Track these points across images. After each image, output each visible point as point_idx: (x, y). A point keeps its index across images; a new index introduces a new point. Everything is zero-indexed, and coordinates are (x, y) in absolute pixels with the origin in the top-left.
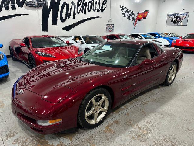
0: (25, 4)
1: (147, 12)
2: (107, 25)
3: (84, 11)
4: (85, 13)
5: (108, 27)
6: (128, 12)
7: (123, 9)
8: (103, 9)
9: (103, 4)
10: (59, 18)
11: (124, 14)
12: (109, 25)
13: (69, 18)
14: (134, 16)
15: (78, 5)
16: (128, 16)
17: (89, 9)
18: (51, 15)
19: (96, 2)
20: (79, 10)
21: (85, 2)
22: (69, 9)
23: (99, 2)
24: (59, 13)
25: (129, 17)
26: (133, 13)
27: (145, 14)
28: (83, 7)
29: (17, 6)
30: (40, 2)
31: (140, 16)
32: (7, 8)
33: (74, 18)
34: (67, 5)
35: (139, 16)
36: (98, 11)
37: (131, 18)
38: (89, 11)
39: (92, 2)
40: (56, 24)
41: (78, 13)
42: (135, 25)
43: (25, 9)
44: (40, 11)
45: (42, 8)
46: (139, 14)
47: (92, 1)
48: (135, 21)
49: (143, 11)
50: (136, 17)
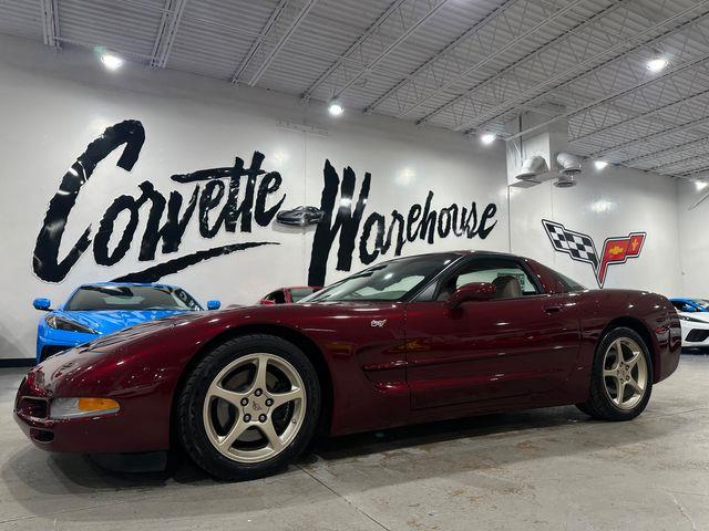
0: (275, 218)
1: (640, 238)
3: (427, 235)
4: (431, 241)
6: (569, 237)
7: (551, 228)
8: (486, 228)
9: (485, 216)
10: (356, 253)
11: (558, 244)
13: (383, 253)
14: (594, 249)
15: (411, 220)
16: (571, 249)
17: (444, 228)
18: (336, 245)
19: (465, 211)
20: (413, 233)
21: (431, 211)
22: (387, 230)
23: (474, 211)
24: (358, 241)
25: (575, 253)
26: (587, 242)
27: (634, 244)
28: (424, 223)
29: (254, 223)
30: (312, 214)
31: (616, 250)
32: (231, 228)
33: (398, 252)
34: (381, 220)
35: (611, 251)
36: (470, 236)
37: (583, 254)
38: (443, 235)
39: (452, 212)
40: (348, 269)
41: (411, 239)
42: (601, 278)
43: (274, 229)
44: (308, 237)
45: (315, 227)
46: (610, 244)
47: (450, 209)
48: (599, 265)
50: (599, 253)
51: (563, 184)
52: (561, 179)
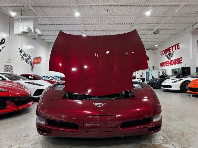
1: (41, 58)
2: (5, 66)
5: (7, 68)
7: (21, 51)
11: (23, 57)
12: (9, 66)
14: (31, 60)
16: (26, 59)
25: (27, 61)
26: (30, 57)
27: (40, 60)
31: (36, 61)
42: (32, 69)
46: (35, 59)
48: (32, 65)
49: (38, 56)
50: (32, 62)
51: (34, 38)
52: (34, 36)
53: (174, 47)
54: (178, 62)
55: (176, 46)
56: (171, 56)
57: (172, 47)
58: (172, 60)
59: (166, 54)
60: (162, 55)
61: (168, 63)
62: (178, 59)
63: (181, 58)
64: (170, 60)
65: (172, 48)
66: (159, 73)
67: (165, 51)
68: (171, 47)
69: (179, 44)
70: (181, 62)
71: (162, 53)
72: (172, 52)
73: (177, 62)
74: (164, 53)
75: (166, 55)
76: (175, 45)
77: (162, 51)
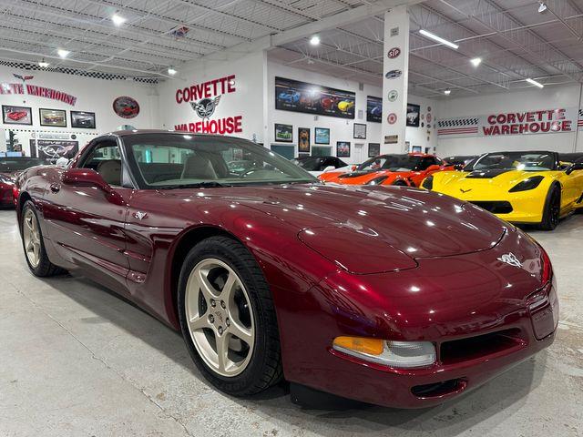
53: (219, 85)
54: (230, 129)
55: (226, 83)
56: (209, 108)
57: (215, 83)
58: (213, 122)
59: (194, 101)
60: (179, 102)
61: (200, 126)
62: (230, 119)
63: (240, 118)
64: (206, 120)
65: (212, 86)
66: (173, 156)
67: (192, 92)
68: (209, 83)
69: (233, 77)
70: (239, 127)
71: (181, 96)
72: (213, 98)
73: (227, 127)
74: (187, 97)
75: (194, 105)
76: (223, 80)
77: (179, 91)
